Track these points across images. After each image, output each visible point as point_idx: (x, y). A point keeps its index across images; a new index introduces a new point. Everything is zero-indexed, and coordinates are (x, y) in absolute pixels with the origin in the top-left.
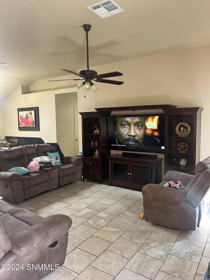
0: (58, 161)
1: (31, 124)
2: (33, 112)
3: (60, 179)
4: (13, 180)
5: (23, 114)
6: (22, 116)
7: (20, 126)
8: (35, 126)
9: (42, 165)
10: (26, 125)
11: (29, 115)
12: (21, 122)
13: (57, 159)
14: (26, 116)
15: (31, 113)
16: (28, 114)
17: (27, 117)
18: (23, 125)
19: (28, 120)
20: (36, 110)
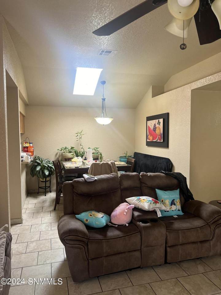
0: (174, 207)
1: (158, 138)
2: (161, 120)
3: (168, 249)
4: (67, 240)
5: (151, 123)
6: (150, 127)
7: (148, 140)
8: (162, 141)
9: (136, 214)
10: (153, 140)
11: (157, 126)
12: (148, 135)
13: (173, 203)
14: (154, 126)
15: (159, 123)
16: (156, 124)
17: (155, 128)
18: (151, 139)
19: (155, 132)
20: (166, 117)
